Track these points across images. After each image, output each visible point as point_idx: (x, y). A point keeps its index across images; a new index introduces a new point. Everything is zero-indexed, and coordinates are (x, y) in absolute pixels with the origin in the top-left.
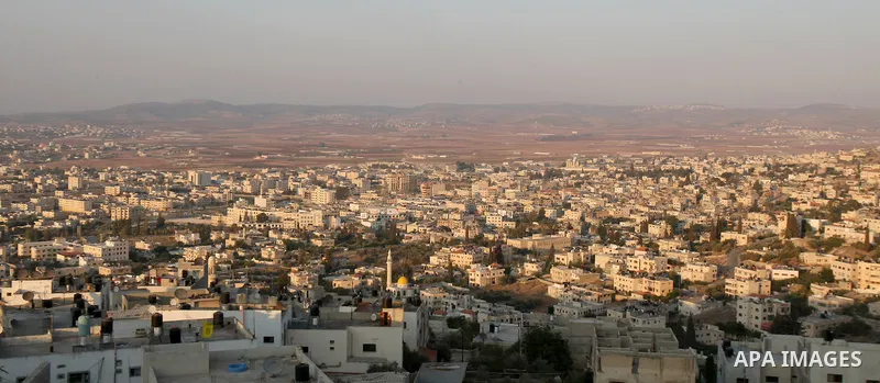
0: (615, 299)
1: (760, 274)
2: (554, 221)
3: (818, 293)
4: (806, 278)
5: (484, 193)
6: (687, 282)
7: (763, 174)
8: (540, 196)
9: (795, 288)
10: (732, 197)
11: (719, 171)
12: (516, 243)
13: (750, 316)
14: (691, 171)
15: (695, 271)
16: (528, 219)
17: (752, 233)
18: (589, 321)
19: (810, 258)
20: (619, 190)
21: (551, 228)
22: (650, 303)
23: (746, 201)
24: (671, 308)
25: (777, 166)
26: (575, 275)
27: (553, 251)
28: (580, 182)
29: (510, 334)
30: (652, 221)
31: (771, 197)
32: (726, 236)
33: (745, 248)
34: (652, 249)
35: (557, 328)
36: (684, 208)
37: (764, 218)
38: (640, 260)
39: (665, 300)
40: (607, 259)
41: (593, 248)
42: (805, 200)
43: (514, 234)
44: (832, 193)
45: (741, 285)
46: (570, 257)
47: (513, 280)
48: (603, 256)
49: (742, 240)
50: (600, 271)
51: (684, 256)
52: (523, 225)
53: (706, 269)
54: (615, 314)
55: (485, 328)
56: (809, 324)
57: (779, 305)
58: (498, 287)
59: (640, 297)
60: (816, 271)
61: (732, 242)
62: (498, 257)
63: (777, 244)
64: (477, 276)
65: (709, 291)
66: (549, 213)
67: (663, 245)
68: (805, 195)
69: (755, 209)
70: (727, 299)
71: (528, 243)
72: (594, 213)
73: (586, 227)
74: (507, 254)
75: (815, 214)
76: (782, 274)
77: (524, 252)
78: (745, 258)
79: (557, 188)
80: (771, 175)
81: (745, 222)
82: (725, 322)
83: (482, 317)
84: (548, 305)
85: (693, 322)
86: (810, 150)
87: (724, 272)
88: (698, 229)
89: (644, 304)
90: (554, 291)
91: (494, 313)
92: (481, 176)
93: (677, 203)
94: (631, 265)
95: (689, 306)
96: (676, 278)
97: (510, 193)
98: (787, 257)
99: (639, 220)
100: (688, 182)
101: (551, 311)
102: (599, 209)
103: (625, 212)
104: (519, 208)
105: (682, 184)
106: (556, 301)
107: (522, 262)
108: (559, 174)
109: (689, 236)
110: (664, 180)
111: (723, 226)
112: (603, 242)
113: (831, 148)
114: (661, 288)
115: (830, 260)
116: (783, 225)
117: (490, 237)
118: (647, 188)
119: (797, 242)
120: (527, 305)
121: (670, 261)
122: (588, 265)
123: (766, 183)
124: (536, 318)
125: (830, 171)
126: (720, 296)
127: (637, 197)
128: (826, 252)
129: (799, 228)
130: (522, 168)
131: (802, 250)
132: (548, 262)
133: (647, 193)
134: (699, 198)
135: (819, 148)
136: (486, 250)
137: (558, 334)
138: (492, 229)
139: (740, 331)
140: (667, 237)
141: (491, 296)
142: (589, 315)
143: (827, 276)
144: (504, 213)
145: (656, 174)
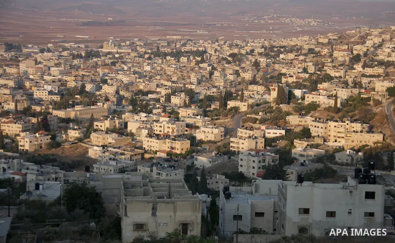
0: (144, 158)
1: (257, 133)
2: (93, 95)
3: (299, 147)
4: (291, 136)
5: (30, 71)
6: (201, 142)
7: (260, 54)
8: (81, 73)
9: (282, 144)
10: (237, 73)
11: (227, 51)
12: (61, 114)
13: (248, 167)
14: (205, 52)
15: (207, 133)
16: (71, 93)
17: (251, 101)
18: (120, 176)
19: (294, 120)
20: (148, 68)
21: (91, 100)
22: (172, 159)
23: (248, 76)
24: (189, 163)
25: (272, 47)
26: (111, 139)
27: (92, 120)
28: (116, 62)
29: (53, 190)
30: (174, 92)
31: (266, 72)
32: (231, 104)
33: (246, 113)
34: (174, 116)
35: (92, 183)
36: (199, 82)
37: (261, 89)
38: (164, 125)
39: (184, 156)
40: (138, 125)
41: (126, 116)
42: (292, 74)
43: (58, 106)
44: (312, 69)
45: (242, 143)
46: (107, 124)
47: (59, 145)
48: (134, 123)
49: (243, 107)
50: (132, 135)
51: (199, 121)
52: (66, 97)
53: (216, 131)
54: (143, 169)
55: (31, 187)
56: (293, 171)
57: (270, 157)
58: (45, 151)
59: (164, 155)
60: (298, 130)
61: (236, 109)
62: (45, 125)
63: (269, 110)
64: (26, 143)
65: (218, 148)
66: (89, 87)
67: (182, 112)
68: (292, 71)
69: (254, 82)
70: (231, 154)
71: (72, 113)
72: (127, 87)
73: (120, 99)
74: (53, 123)
75: (298, 86)
76: (273, 133)
77: (68, 121)
78: (245, 121)
79: (96, 66)
80: (267, 55)
81: (246, 93)
82: (230, 172)
83: (30, 177)
84: (86, 164)
85: (205, 173)
86: (297, 34)
87: (229, 132)
88: (210, 99)
89: (166, 160)
90: (94, 152)
91: (42, 174)
92: (28, 56)
93: (194, 79)
94: (157, 129)
95: (202, 160)
96: (192, 139)
97: (55, 71)
98: (277, 120)
99: (163, 92)
100: (203, 61)
101: (88, 169)
102: (132, 83)
103: (152, 86)
104: (63, 83)
105: (198, 63)
106: (95, 161)
107: (66, 129)
108: (97, 55)
109: (203, 105)
110: (184, 59)
111: (229, 96)
112: (135, 111)
113: (312, 33)
114: (181, 147)
115: (308, 121)
116: (274, 94)
117: (38, 109)
118: (170, 67)
119: (284, 107)
120: (69, 166)
121: (188, 126)
122: (122, 131)
123: (263, 61)
124: (76, 176)
125: (311, 51)
126: (226, 152)
127: (163, 73)
128: (306, 115)
129: (286, 97)
130: (65, 49)
131: (288, 114)
132: (88, 128)
133: (170, 70)
134: (211, 74)
135: (304, 33)
136: (34, 120)
137: (93, 188)
138: (39, 102)
139: (240, 178)
140: (186, 106)
141: (37, 159)
142: (122, 171)
143: (306, 133)
144: (49, 88)
145: (177, 55)
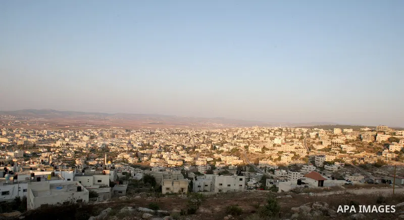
0: (168, 166)
1: (204, 159)
2: (152, 146)
3: (218, 164)
4: (215, 160)
5: (133, 138)
6: (186, 162)
7: (205, 134)
8: (148, 139)
9: (212, 163)
10: (198, 140)
11: (195, 133)
12: (142, 152)
13: (201, 170)
14: (187, 133)
15: (188, 159)
16: (145, 145)
17: (202, 149)
18: (161, 172)
19: (216, 156)
20: (170, 138)
21: (151, 147)
22: (177, 167)
23: (201, 141)
24: (182, 168)
25: (209, 132)
26: (157, 160)
27: (152, 154)
28: (159, 135)
29: (140, 176)
30: (178, 146)
31: (207, 140)
32: (196, 150)
33: (201, 153)
34: (178, 153)
35: (152, 174)
36: (186, 143)
37: (206, 145)
38: (175, 156)
39: (181, 166)
40: (166, 156)
41: (163, 153)
42: (215, 141)
43: (141, 149)
44: (221, 140)
45: (199, 162)
46: (156, 155)
47: (141, 162)
48: (165, 155)
49: (200, 151)
50: (164, 159)
51: (186, 155)
52: (144, 147)
53: (191, 158)
54: (168, 170)
55: (133, 175)
56: (215, 171)
57: (209, 167)
58: (136, 163)
59: (174, 166)
60: (217, 158)
61: (198, 151)
62: (137, 155)
63: (208, 152)
64: (131, 161)
65: (192, 164)
66: (151, 143)
67: (180, 152)
68: (215, 140)
69: (203, 143)
70: (196, 166)
71: (145, 152)
72: (163, 144)
73: (161, 147)
74: (139, 155)
75: (217, 145)
76: (209, 159)
77: (144, 154)
78: (200, 155)
79: (153, 137)
80: (207, 135)
81: (201, 146)
82: (195, 172)
83: (132, 172)
84: (150, 168)
85: (188, 172)
86: (217, 128)
87: (195, 159)
88: (189, 148)
89: (175, 168)
90: (152, 164)
91: (136, 171)
92: (132, 133)
93: (184, 142)
94: (172, 158)
95: (187, 168)
96: (184, 161)
97: (140, 138)
98: (211, 155)
99: (174, 145)
100: (187, 136)
101: (151, 170)
102: (164, 143)
103: (171, 144)
104: (143, 142)
105: (186, 136)
106: (152, 167)
107: (143, 157)
108: (154, 133)
109: (187, 150)
110: (181, 135)
111: (195, 147)
112: (165, 152)
113: (221, 128)
114: (180, 163)
115: (220, 156)
116: (210, 147)
117: (135, 150)
118: (177, 137)
119: (213, 151)
120: (144, 169)
121: (182, 156)
122: (161, 158)
123: (206, 136)
124: (147, 172)
125: (221, 134)
126: (194, 165)
127: (174, 140)
128: (220, 153)
129: (214, 148)
130: (144, 131)
131: (214, 153)
132: (150, 157)
133: (176, 139)
134: (190, 140)
135: (219, 128)
136: (134, 154)
137: (153, 176)
138: (135, 148)
139: (199, 174)
140: (181, 150)
141: (134, 166)
142: (161, 171)
143: (220, 160)
144: (138, 143)
145: (179, 134)
